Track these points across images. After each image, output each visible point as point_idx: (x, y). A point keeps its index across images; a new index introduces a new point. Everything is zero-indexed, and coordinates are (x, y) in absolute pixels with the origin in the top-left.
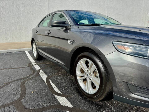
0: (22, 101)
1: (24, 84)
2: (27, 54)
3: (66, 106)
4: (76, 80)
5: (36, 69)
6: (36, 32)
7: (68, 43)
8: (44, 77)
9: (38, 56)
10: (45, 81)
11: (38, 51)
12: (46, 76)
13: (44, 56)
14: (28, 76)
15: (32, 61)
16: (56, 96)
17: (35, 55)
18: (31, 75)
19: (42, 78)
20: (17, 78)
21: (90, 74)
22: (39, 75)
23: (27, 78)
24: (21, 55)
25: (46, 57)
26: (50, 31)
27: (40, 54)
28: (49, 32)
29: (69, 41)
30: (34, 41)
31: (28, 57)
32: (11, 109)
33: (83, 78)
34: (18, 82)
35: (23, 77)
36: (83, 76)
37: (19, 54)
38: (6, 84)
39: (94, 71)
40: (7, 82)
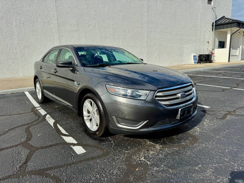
1: (29, 129)
2: (27, 96)
3: (71, 143)
4: (83, 121)
5: (41, 115)
7: (75, 84)
8: (51, 121)
9: (43, 98)
10: (52, 125)
11: (43, 92)
12: (54, 121)
13: (51, 98)
14: (33, 122)
15: (36, 104)
16: (63, 137)
17: (40, 97)
18: (36, 120)
19: (48, 123)
20: (20, 124)
21: (94, 113)
22: (46, 120)
23: (31, 123)
24: (19, 98)
25: (53, 99)
26: (57, 70)
27: (45, 96)
28: (55, 71)
29: (76, 82)
30: (37, 80)
31: (29, 100)
32: (20, 148)
33: (90, 118)
34: (22, 128)
35: (26, 123)
36: (89, 116)
37: (16, 96)
38: (9, 130)
39: (97, 110)
40: (9, 129)
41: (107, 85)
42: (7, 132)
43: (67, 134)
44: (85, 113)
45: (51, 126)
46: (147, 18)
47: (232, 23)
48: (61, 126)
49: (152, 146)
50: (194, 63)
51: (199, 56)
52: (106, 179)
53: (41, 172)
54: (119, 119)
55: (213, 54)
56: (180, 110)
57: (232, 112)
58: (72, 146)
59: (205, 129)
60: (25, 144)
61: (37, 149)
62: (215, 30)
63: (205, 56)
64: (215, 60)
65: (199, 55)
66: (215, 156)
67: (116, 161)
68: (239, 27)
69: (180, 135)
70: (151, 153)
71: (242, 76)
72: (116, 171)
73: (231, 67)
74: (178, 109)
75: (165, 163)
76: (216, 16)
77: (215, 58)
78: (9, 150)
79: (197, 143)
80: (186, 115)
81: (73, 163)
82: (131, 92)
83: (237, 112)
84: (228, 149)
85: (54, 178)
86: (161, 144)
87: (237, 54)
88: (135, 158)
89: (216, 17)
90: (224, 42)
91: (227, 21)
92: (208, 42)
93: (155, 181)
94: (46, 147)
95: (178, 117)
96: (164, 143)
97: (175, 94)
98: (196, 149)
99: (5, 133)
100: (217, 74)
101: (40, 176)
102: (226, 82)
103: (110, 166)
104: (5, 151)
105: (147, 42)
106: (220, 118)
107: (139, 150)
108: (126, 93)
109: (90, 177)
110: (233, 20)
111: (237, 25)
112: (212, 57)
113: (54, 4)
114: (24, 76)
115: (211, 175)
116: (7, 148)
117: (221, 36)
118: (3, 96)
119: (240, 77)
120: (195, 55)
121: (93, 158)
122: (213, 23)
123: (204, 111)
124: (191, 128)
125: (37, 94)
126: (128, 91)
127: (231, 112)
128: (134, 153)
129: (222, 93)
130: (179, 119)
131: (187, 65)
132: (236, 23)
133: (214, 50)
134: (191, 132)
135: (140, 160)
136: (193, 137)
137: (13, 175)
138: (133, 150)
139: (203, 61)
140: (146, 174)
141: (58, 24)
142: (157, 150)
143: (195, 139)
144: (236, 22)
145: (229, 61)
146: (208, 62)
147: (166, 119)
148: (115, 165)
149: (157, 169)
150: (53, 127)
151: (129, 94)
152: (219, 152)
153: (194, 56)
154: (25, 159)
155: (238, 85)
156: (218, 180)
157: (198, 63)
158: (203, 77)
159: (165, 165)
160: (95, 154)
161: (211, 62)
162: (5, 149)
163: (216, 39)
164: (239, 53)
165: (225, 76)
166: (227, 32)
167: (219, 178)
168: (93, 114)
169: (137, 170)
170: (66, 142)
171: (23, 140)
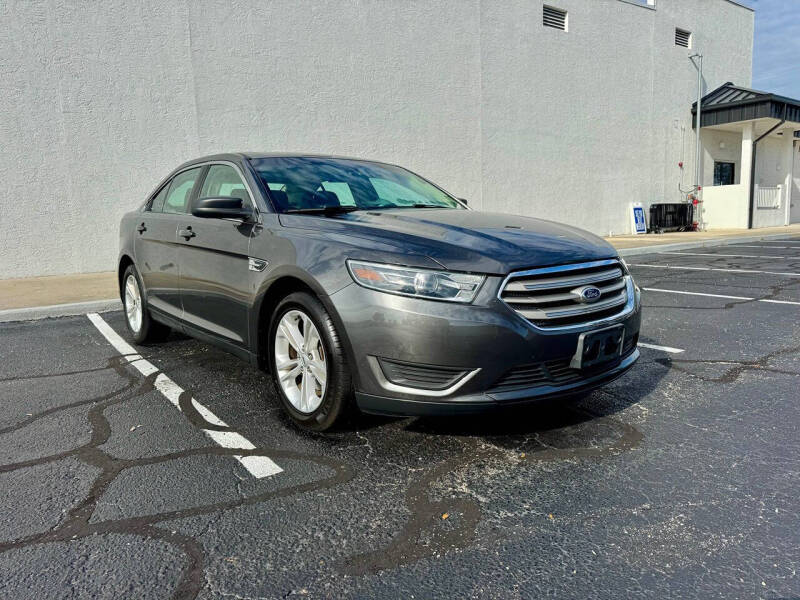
0: (101, 447)
1: (100, 412)
2: (95, 325)
3: (237, 448)
5: (141, 374)
6: (141, 232)
7: (250, 268)
8: (172, 392)
9: (147, 327)
10: (176, 402)
11: (150, 305)
12: (180, 390)
14: (113, 394)
15: (124, 348)
16: (209, 432)
17: (136, 323)
18: (124, 390)
19: (163, 396)
20: (72, 400)
21: (310, 354)
22: (154, 388)
23: (108, 397)
24: (72, 330)
25: (179, 327)
26: (193, 229)
27: (156, 318)
28: (189, 233)
29: (252, 262)
30: (129, 268)
31: (102, 336)
32: (71, 464)
33: (295, 373)
34: (80, 411)
35: (92, 396)
36: (293, 367)
37: (59, 326)
38: (36, 417)
39: (319, 344)
40: (37, 412)
41: (350, 262)
42: (31, 420)
43: (222, 424)
44: (281, 358)
45: (172, 405)
46: (483, 87)
47: (755, 104)
48: (202, 404)
49: (493, 454)
50: (636, 233)
51: (651, 211)
52: (345, 542)
53: (141, 527)
54: (389, 367)
55: (697, 202)
56: (582, 337)
57: (756, 363)
58: (238, 457)
59: (667, 410)
60: (88, 454)
61: (127, 464)
62: (701, 126)
63: (671, 209)
64: (704, 221)
65: (653, 205)
66: (696, 478)
67: (378, 495)
68: (779, 117)
69: (587, 425)
70: (492, 472)
71: (793, 267)
72: (379, 522)
73: (756, 243)
74: (574, 336)
75: (536, 498)
76: (704, 81)
77: (704, 216)
78: (38, 467)
79: (638, 445)
80: (600, 358)
81: (242, 501)
82: (426, 279)
83: (772, 363)
84: (740, 460)
85: (180, 540)
86: (523, 449)
87: (778, 202)
88: (440, 485)
89: (705, 87)
90: (732, 165)
91: (740, 98)
92: (681, 165)
93: (501, 545)
94: (156, 460)
95: (577, 360)
96: (534, 447)
97: (567, 290)
98: (634, 462)
99: (25, 424)
100: (710, 262)
101: (137, 534)
102: (738, 283)
103: (358, 507)
104: (23, 470)
105: (484, 164)
106: (715, 381)
107: (453, 466)
108: (410, 284)
109: (297, 536)
110: (758, 95)
111: (773, 109)
112: (696, 212)
113: (187, 42)
114: (85, 270)
115: (680, 529)
116: (32, 464)
117: (722, 145)
118: (19, 325)
119: (787, 270)
120: (640, 205)
121: (303, 489)
122: (695, 105)
123: (666, 361)
124: (621, 408)
125: (129, 315)
126: (417, 275)
127: (751, 363)
128: (438, 474)
129: (724, 312)
130: (579, 367)
131: (613, 236)
132: (769, 105)
133: (699, 189)
134: (620, 416)
135: (454, 493)
136: (628, 430)
137: (51, 532)
138: (431, 467)
139: (665, 226)
140: (474, 527)
141: (197, 105)
142: (510, 465)
143: (633, 435)
144: (768, 101)
145: (750, 226)
146: (682, 228)
147: (539, 366)
148: (375, 505)
149: (509, 514)
150: (179, 407)
151: (421, 288)
152: (708, 469)
153: (635, 209)
154: (87, 491)
155: (777, 291)
156: (703, 543)
157: (649, 232)
158: (666, 270)
159: (535, 504)
160: (311, 477)
161: (691, 227)
162: (24, 466)
163: (707, 155)
164: (783, 201)
165: (738, 267)
166: (741, 133)
167: (706, 538)
168: (307, 358)
169: (445, 516)
170: (220, 447)
171: (81, 442)
